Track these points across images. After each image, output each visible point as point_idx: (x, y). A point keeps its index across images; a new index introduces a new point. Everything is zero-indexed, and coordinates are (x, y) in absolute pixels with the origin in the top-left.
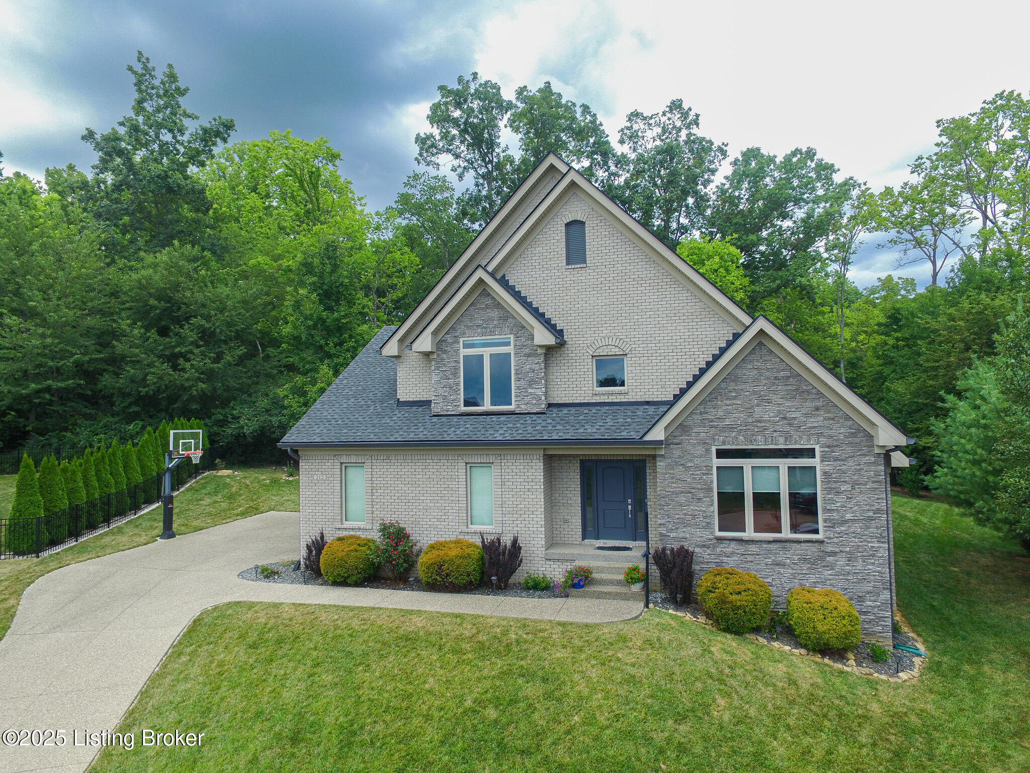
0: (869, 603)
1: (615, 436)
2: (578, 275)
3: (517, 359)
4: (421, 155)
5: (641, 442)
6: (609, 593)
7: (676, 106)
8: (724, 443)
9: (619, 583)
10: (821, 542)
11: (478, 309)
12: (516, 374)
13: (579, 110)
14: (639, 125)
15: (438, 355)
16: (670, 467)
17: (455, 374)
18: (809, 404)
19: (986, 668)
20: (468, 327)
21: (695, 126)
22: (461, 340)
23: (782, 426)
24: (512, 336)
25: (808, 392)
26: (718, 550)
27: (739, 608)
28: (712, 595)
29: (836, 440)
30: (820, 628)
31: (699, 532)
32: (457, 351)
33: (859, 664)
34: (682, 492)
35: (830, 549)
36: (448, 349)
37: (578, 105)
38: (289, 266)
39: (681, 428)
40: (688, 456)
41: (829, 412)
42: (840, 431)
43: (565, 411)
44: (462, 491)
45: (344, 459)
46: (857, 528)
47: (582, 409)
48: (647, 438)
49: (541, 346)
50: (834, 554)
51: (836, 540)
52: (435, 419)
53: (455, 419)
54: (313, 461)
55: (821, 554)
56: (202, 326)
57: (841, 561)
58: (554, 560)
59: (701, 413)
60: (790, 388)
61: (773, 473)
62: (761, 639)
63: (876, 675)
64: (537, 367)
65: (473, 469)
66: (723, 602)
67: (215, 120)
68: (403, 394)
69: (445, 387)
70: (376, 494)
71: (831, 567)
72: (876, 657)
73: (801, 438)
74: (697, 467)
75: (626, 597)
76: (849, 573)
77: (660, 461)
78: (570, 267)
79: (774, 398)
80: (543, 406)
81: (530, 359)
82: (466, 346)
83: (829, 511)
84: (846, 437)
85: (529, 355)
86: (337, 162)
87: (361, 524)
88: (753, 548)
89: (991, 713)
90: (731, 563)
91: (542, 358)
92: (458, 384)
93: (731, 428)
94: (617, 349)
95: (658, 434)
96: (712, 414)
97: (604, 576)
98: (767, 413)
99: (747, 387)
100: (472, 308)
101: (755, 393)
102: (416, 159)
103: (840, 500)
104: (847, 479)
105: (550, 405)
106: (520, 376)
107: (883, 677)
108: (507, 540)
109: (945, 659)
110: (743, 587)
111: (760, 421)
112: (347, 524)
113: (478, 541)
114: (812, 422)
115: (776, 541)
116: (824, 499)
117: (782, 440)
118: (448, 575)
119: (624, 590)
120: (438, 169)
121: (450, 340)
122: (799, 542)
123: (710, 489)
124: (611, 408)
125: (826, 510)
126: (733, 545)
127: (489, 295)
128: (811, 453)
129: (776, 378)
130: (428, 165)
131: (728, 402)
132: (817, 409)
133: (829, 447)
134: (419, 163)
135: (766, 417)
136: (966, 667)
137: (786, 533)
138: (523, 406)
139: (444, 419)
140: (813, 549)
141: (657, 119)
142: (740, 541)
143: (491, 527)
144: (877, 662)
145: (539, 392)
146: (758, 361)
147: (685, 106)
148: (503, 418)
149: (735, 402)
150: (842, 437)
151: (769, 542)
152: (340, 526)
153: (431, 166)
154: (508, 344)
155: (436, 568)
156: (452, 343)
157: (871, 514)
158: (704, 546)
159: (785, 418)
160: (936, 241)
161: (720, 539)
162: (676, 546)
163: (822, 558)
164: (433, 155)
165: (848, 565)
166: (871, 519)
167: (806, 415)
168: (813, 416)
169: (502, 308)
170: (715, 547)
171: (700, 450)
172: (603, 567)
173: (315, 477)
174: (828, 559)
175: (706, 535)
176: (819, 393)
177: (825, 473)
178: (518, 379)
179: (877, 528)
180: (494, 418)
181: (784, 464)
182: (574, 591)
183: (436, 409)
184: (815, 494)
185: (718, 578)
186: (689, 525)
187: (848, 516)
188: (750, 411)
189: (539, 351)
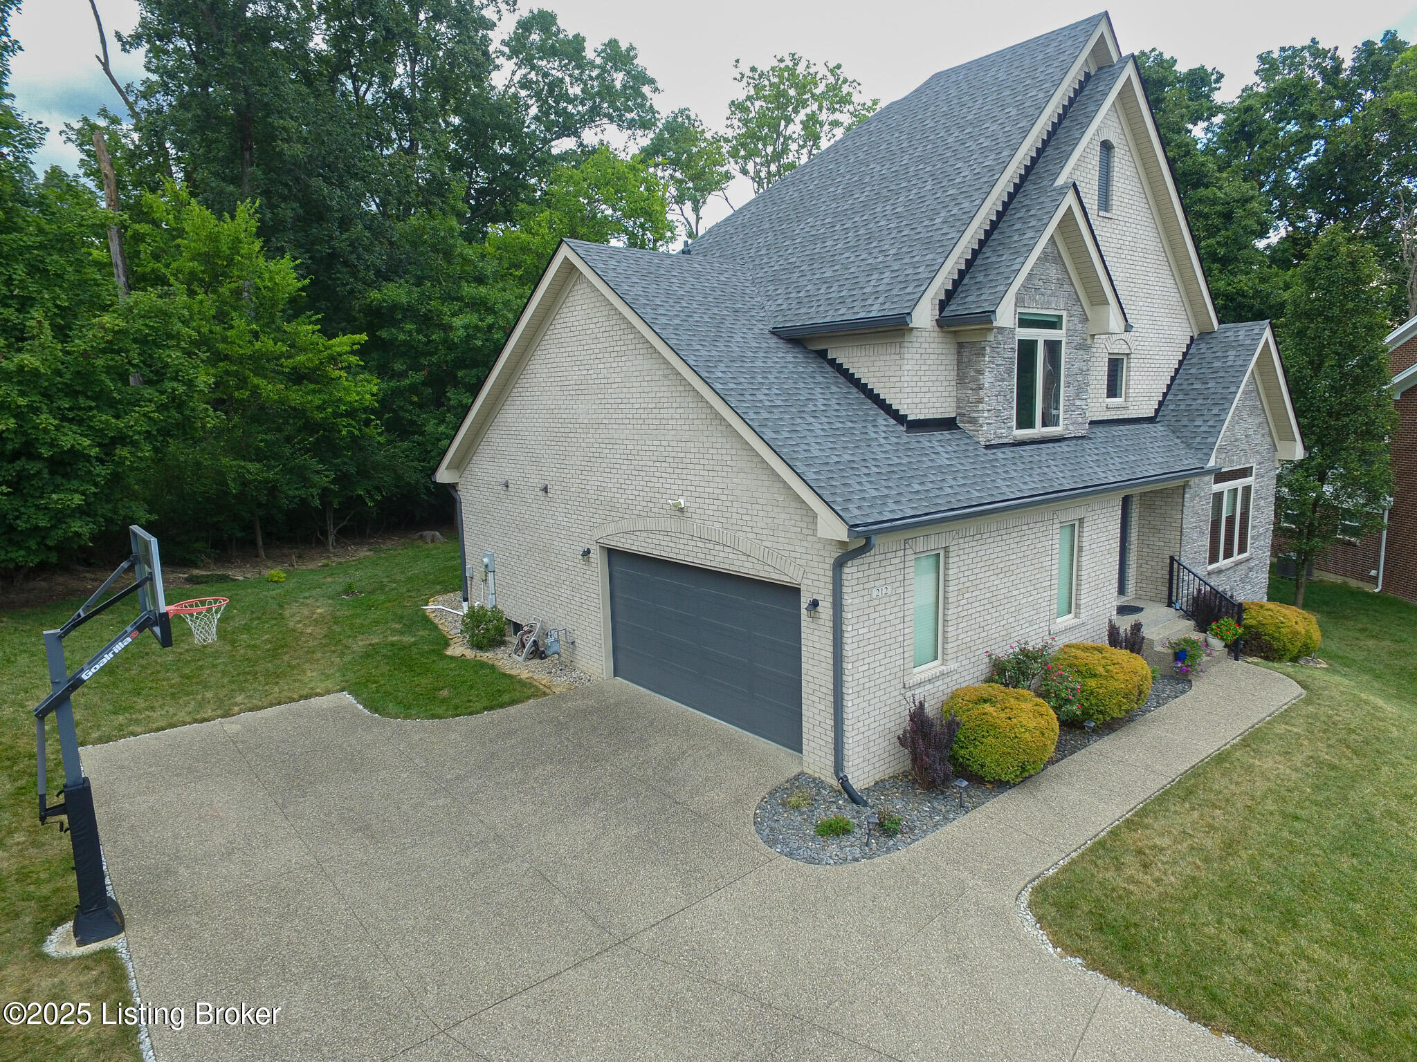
1: (1186, 465)
2: (1105, 228)
3: (1068, 352)
8: (1219, 466)
10: (1249, 559)
12: (1067, 375)
15: (994, 336)
17: (1010, 372)
18: (1257, 420)
20: (1027, 289)
22: (1019, 311)
25: (1258, 407)
31: (1200, 570)
32: (1012, 331)
34: (1196, 527)
35: (1250, 565)
41: (1263, 428)
42: (1265, 447)
43: (1098, 432)
44: (1055, 571)
45: (921, 546)
46: (1262, 540)
47: (1107, 430)
48: (1209, 465)
49: (1091, 334)
50: (1250, 569)
51: (1254, 556)
54: (871, 560)
55: (1247, 571)
57: (1254, 574)
61: (1234, 495)
68: (913, 407)
69: (999, 394)
71: (1250, 581)
74: (1205, 497)
76: (1256, 585)
77: (1188, 493)
78: (1101, 214)
80: (1087, 426)
81: (1080, 352)
82: (1022, 323)
84: (1267, 453)
85: (1079, 347)
87: (937, 665)
88: (1222, 577)
91: (1089, 353)
92: (1013, 391)
93: (1224, 448)
94: (1125, 346)
98: (1239, 430)
103: (1259, 515)
104: (1263, 495)
105: (1092, 423)
106: (1070, 380)
112: (917, 674)
114: (1256, 440)
115: (1233, 566)
116: (1252, 517)
117: (1243, 459)
122: (1240, 562)
123: (1208, 521)
124: (1125, 427)
125: (1252, 528)
126: (1214, 577)
132: (1259, 425)
133: (1258, 464)
135: (1240, 435)
137: (1236, 556)
138: (1071, 427)
140: (1245, 566)
142: (1219, 571)
143: (1070, 616)
145: (1084, 405)
151: (1231, 568)
154: (1061, 326)
159: (1246, 436)
161: (1209, 574)
163: (1247, 575)
165: (1256, 577)
166: (1267, 530)
167: (1255, 432)
168: (1258, 434)
169: (1061, 261)
173: (875, 593)
174: (1250, 575)
175: (1203, 571)
177: (1256, 491)
178: (1068, 385)
179: (1269, 538)
180: (1057, 447)
181: (1239, 483)
183: (987, 434)
186: (1196, 564)
187: (1261, 530)
189: (1088, 341)
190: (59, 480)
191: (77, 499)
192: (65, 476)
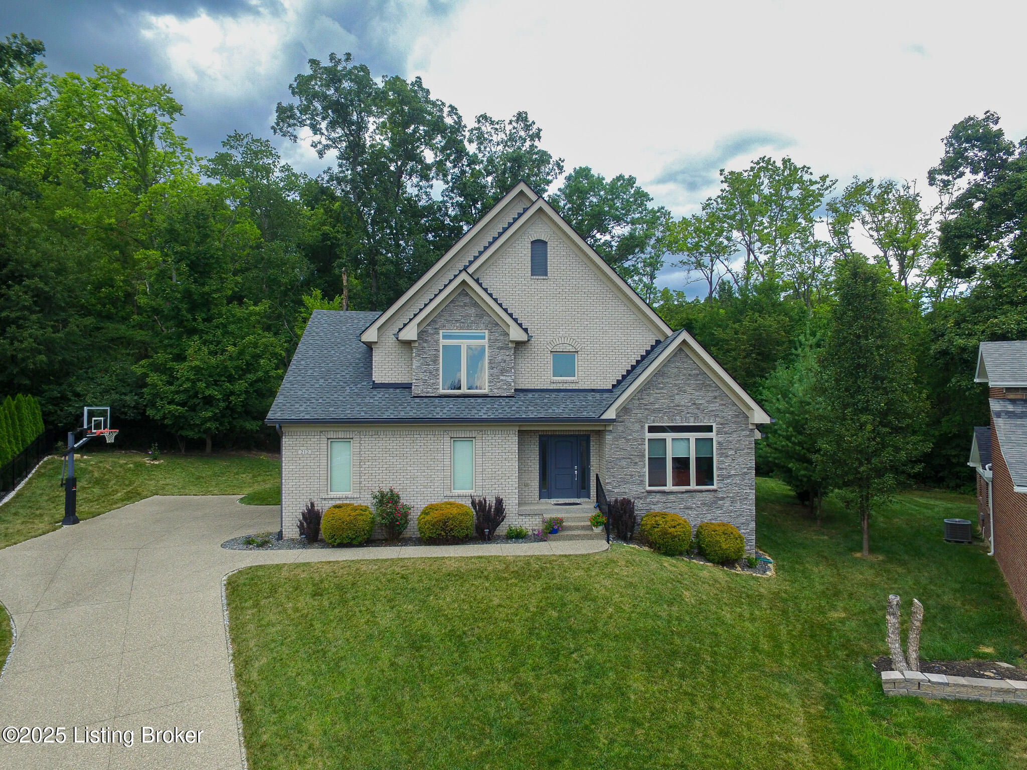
0: (743, 531)
1: (579, 415)
2: (539, 285)
3: (490, 351)
4: (278, 124)
5: (599, 420)
6: (578, 536)
7: (521, 117)
8: (654, 422)
9: (583, 528)
10: (715, 491)
11: (457, 306)
12: (490, 363)
13: (446, 110)
14: (487, 128)
15: (419, 344)
16: (616, 439)
17: (435, 361)
18: (710, 394)
19: (807, 565)
20: (448, 321)
21: (537, 139)
22: (441, 332)
23: (693, 409)
24: (487, 331)
25: (710, 386)
26: (648, 500)
27: (675, 537)
28: (656, 530)
29: (726, 420)
30: (724, 546)
31: (635, 488)
32: (437, 341)
33: (743, 570)
34: (624, 458)
35: (720, 495)
36: (429, 339)
37: (447, 105)
38: (110, 224)
39: (625, 410)
40: (629, 431)
41: (722, 400)
42: (729, 413)
43: (530, 395)
44: (447, 462)
45: (331, 435)
46: (737, 480)
47: (543, 394)
48: (603, 417)
49: (512, 342)
50: (723, 499)
51: (724, 489)
52: (417, 400)
53: (437, 400)
54: (298, 437)
55: (715, 499)
56: (37, 288)
57: (727, 503)
58: (526, 515)
59: (639, 399)
60: (698, 382)
61: (684, 444)
62: (685, 559)
63: (754, 575)
64: (508, 358)
65: (456, 443)
66: (666, 534)
67: (15, 37)
68: (378, 377)
69: (425, 372)
70: (364, 466)
71: (721, 508)
72: (750, 565)
73: (704, 417)
74: (635, 440)
75: (591, 538)
76: (731, 512)
77: (609, 435)
78: (535, 277)
79: (689, 389)
80: (513, 391)
81: (502, 351)
82: (445, 337)
83: (721, 469)
84: (732, 417)
85: (501, 348)
86: (176, 115)
87: (349, 494)
88: (671, 497)
89: (819, 588)
90: (657, 508)
91: (513, 352)
92: (437, 370)
93: (659, 410)
94: (571, 347)
95: (611, 414)
96: (647, 399)
97: (573, 524)
98: (683, 400)
99: (671, 380)
100: (452, 305)
101: (676, 385)
102: (273, 128)
103: (728, 461)
104: (732, 447)
105: (516, 390)
106: (493, 366)
107: (759, 575)
108: (491, 501)
109: (785, 563)
110: (677, 523)
111: (678, 406)
112: (333, 494)
113: (468, 503)
114: (712, 407)
115: (687, 492)
116: (718, 461)
117: (692, 419)
118: (452, 529)
119: (588, 532)
120: (295, 141)
121: (430, 331)
122: (701, 491)
123: (644, 456)
124: (567, 394)
125: (719, 469)
126: (658, 496)
127: (467, 294)
128: (709, 429)
129: (690, 375)
130: (284, 135)
131: (658, 391)
132: (715, 398)
133: (721, 424)
134: (275, 132)
135: (683, 403)
136: (797, 566)
137: (693, 486)
138: (495, 391)
139: (426, 400)
140: (709, 497)
141: (502, 125)
142: (663, 492)
143: (471, 491)
144: (751, 568)
145: (509, 379)
146: (678, 362)
147: (530, 119)
148: (480, 400)
149: (662, 391)
150: (730, 417)
151: (683, 493)
152: (326, 496)
153: (288, 138)
154: (483, 338)
155: (441, 524)
156: (433, 334)
157: (746, 470)
158: (638, 498)
159: (694, 404)
160: (712, 265)
161: (649, 492)
162: (620, 498)
163: (715, 502)
164: (289, 126)
165: (731, 506)
166: (746, 473)
167: (708, 402)
168: (713, 402)
169: (479, 306)
170: (646, 497)
171: (637, 427)
172: (568, 518)
173: (300, 452)
174: (719, 502)
175: (640, 489)
176: (717, 386)
177: (719, 443)
178: (491, 368)
179: (749, 479)
180: (472, 400)
181: (693, 436)
182: (552, 536)
183: (416, 391)
184: (712, 458)
185: (657, 518)
186: (628, 483)
187: (733, 472)
188: (672, 398)
189: (510, 345)
190: (207, 406)
191: (210, 414)
192: (211, 406)
